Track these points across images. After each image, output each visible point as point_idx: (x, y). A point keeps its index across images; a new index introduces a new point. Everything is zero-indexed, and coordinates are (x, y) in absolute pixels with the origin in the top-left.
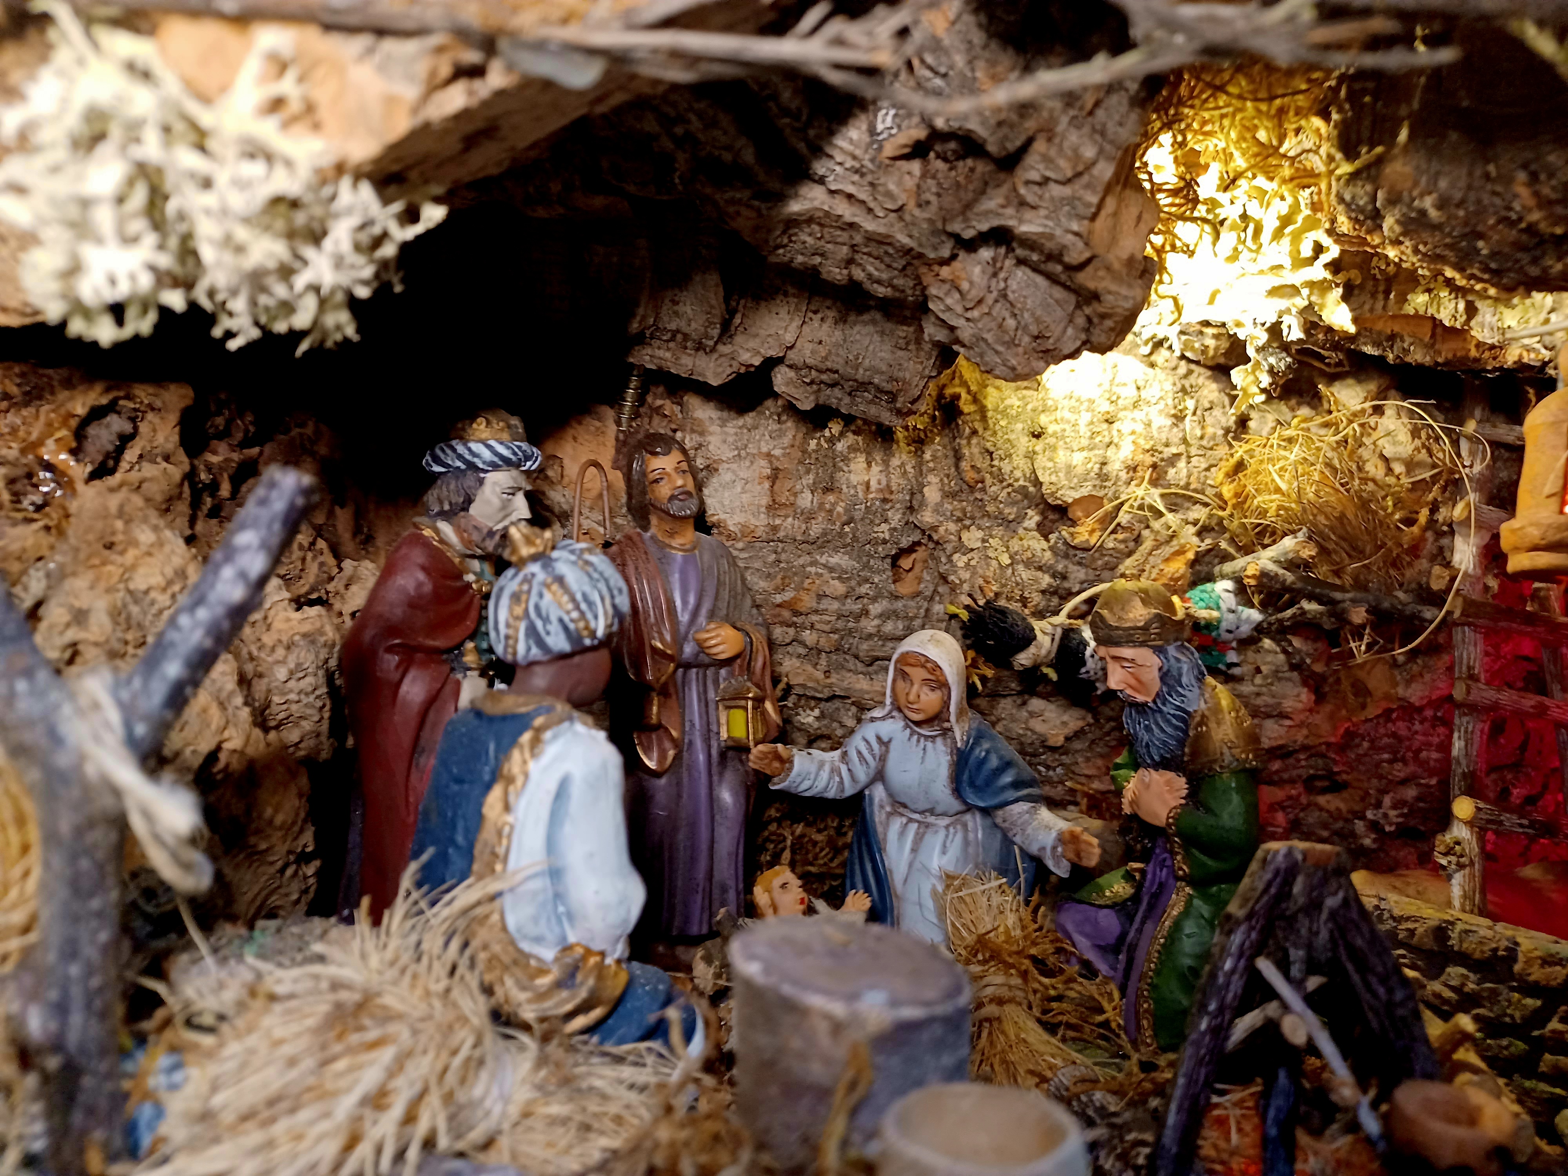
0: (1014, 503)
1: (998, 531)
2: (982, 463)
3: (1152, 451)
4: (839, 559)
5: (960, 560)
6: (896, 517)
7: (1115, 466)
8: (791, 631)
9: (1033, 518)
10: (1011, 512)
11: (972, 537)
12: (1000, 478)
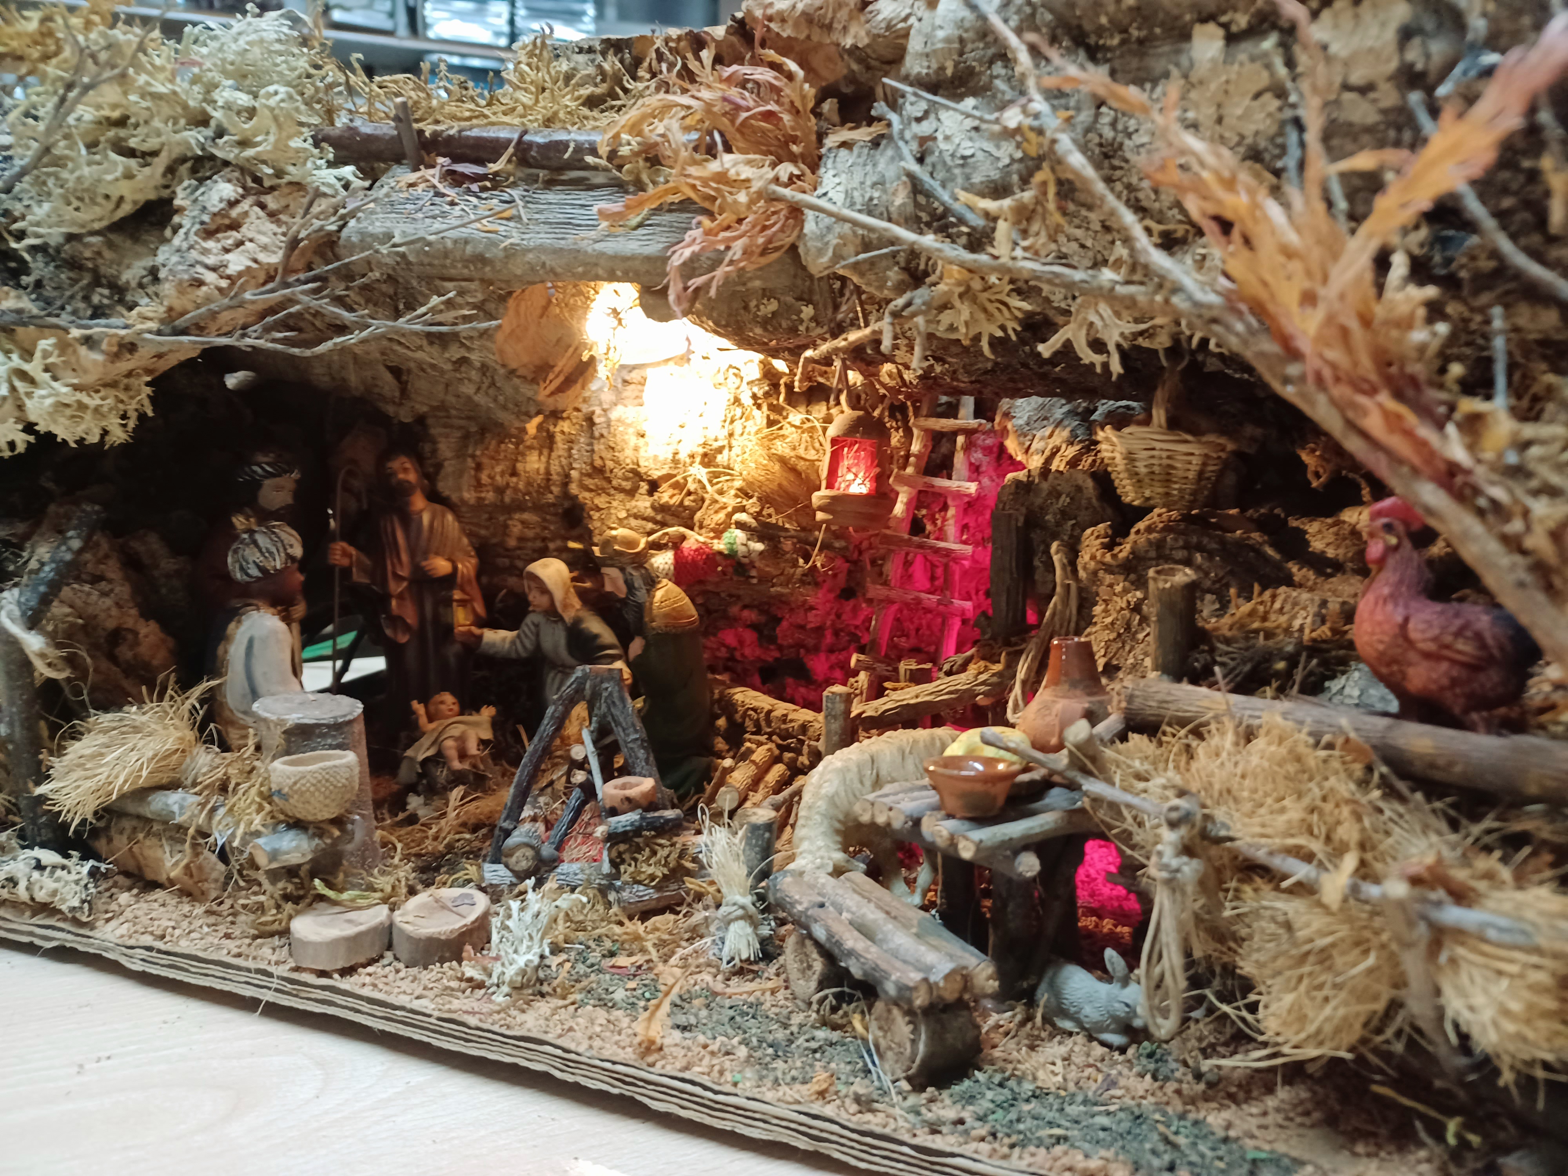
0: (626, 479)
1: (621, 496)
2: (607, 455)
3: (705, 444)
4: (526, 516)
5: (596, 515)
6: (556, 490)
7: (683, 456)
8: (507, 561)
9: (644, 487)
10: (627, 485)
11: (600, 501)
12: (617, 462)
